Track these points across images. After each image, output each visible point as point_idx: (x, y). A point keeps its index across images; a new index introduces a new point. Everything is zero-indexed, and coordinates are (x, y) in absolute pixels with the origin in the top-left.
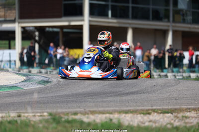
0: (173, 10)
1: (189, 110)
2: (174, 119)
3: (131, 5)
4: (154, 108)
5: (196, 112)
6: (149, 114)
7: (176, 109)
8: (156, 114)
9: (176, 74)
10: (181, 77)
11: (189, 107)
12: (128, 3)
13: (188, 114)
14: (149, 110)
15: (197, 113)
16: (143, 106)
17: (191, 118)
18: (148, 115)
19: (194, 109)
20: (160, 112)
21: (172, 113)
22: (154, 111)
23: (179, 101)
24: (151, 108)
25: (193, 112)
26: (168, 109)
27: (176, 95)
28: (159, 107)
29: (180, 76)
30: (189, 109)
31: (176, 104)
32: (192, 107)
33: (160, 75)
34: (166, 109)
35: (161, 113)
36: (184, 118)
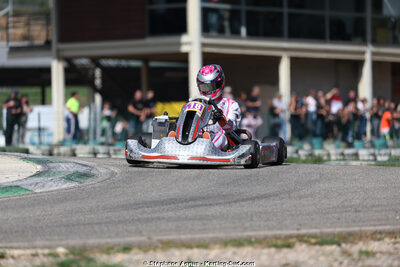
0: (374, 20)
1: (379, 236)
2: (340, 259)
3: (286, 10)
4: (303, 231)
5: (393, 240)
6: (289, 246)
7: (351, 234)
8: (304, 246)
9: (377, 152)
10: (385, 158)
11: (381, 228)
12: (281, 5)
13: (374, 246)
14: (291, 237)
15: (395, 243)
16: (281, 229)
17: (378, 255)
18: (285, 250)
19: (392, 234)
20: (313, 241)
21: (339, 245)
22: (301, 239)
23: (362, 215)
24: (295, 232)
25: (387, 240)
26: (334, 235)
27: (358, 201)
28: (314, 231)
29: (385, 155)
30: (380, 233)
31: (354, 221)
32: (388, 228)
33: (342, 154)
34: (328, 235)
35: (315, 244)
36: (364, 257)
